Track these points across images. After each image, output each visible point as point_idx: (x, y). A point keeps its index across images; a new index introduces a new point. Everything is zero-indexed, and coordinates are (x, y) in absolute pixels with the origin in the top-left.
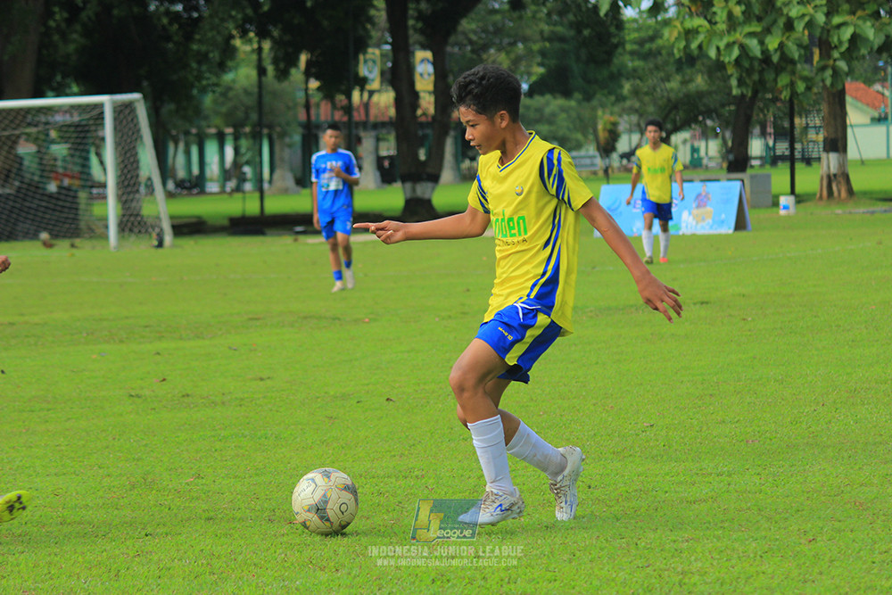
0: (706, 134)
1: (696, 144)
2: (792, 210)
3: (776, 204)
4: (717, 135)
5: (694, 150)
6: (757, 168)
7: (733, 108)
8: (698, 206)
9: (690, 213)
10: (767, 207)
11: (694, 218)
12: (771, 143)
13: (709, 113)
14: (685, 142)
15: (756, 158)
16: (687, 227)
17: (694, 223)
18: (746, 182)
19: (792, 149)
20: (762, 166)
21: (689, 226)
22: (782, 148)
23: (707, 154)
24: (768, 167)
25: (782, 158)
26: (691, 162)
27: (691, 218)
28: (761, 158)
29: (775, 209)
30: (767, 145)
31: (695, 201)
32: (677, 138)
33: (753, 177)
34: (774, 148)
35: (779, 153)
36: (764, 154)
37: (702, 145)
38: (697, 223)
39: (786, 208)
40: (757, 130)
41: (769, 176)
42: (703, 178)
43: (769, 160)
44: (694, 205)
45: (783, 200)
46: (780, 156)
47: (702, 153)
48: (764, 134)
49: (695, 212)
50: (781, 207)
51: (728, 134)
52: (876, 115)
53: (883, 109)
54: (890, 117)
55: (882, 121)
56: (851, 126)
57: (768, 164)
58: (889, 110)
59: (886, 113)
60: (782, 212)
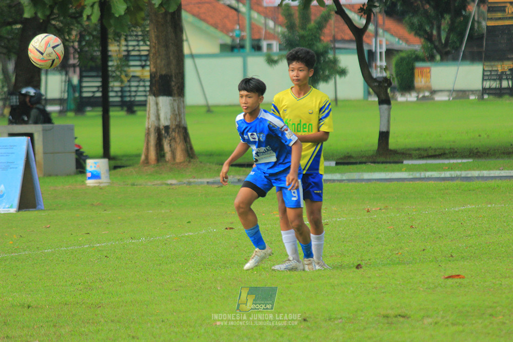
2: (105, 179)
10: (68, 175)
12: (75, 80)
15: (52, 101)
18: (36, 137)
19: (105, 88)
22: (92, 87)
24: (71, 114)
25: (92, 101)
28: (61, 101)
29: (79, 178)
30: (70, 82)
33: (46, 130)
35: (87, 93)
36: (65, 96)
39: (95, 176)
41: (71, 129)
43: (73, 106)
45: (91, 165)
46: (88, 98)
48: (64, 68)
50: (89, 175)
51: (11, 66)
52: (228, 40)
53: (237, 32)
54: (248, 44)
55: (236, 50)
56: (192, 56)
57: (71, 110)
58: (246, 34)
59: (242, 39)
60: (90, 183)
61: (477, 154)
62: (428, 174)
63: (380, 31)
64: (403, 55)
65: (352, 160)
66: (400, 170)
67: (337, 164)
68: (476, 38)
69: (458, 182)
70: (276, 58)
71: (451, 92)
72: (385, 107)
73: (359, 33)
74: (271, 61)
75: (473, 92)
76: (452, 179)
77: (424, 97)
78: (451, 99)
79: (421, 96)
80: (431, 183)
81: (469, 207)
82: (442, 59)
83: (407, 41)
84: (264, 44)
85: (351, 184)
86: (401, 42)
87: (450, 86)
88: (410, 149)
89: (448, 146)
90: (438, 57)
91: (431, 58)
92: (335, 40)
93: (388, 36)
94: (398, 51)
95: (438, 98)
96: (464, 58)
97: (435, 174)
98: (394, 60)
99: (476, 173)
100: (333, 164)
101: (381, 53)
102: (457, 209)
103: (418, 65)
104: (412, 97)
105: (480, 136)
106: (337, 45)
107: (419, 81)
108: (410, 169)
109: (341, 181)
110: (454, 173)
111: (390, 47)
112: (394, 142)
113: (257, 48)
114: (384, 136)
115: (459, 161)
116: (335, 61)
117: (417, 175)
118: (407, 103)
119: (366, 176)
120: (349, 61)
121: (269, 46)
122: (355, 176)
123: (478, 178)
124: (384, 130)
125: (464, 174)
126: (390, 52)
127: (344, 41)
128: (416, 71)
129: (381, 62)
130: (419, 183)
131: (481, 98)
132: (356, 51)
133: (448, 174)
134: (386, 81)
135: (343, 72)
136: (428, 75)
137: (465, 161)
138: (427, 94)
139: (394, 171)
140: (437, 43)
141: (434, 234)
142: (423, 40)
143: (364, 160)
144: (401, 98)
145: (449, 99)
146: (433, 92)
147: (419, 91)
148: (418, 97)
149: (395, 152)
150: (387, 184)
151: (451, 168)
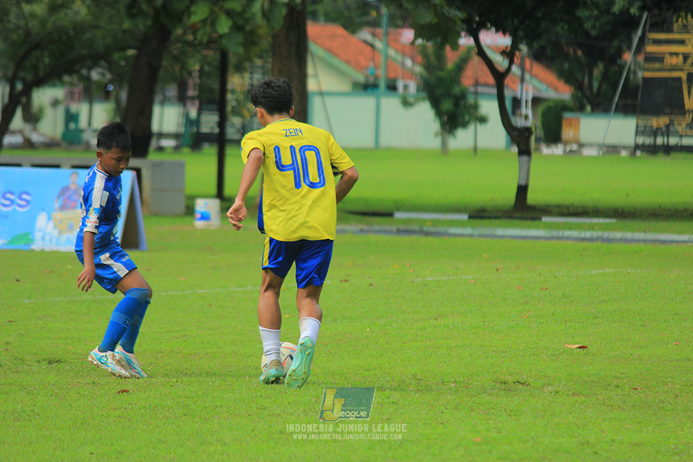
0: (91, 93)
1: (74, 108)
2: (215, 221)
3: (190, 211)
4: (106, 96)
5: (71, 117)
6: (169, 151)
7: (131, 52)
8: (63, 208)
9: (50, 218)
10: (176, 215)
11: (55, 227)
12: (193, 113)
13: (96, 59)
14: (55, 103)
15: (168, 136)
16: (43, 239)
17: (56, 233)
18: (144, 173)
19: (222, 124)
20: (177, 149)
21: (47, 237)
22: (209, 122)
23: (89, 124)
24: (186, 150)
25: (208, 138)
26: (64, 136)
27: (51, 224)
28: (176, 136)
29: (188, 219)
30: (187, 116)
31: (58, 197)
32: (43, 97)
33: (155, 165)
34: (197, 123)
35: (205, 129)
36: (182, 130)
37: (82, 109)
38: (60, 232)
39: (204, 217)
40: (172, 91)
41: (181, 166)
42: (76, 163)
43: (190, 141)
44: (57, 205)
45: (201, 205)
46: (205, 134)
47: (83, 123)
48: (182, 99)
49: (58, 215)
50: (198, 216)
51: (124, 95)
52: (361, 78)
53: (371, 70)
54: (382, 84)
55: (369, 91)
56: (321, 94)
57: (187, 146)
58: (381, 73)
59: (376, 78)
60: (199, 224)
61: (622, 214)
62: (567, 233)
63: (527, 77)
64: (551, 104)
65: (486, 214)
66: (537, 227)
67: (470, 217)
68: (630, 91)
69: (599, 244)
70: (411, 100)
71: (601, 146)
72: (525, 158)
73: (500, 77)
74: (406, 103)
75: (625, 148)
76: (591, 240)
77: (571, 151)
78: (601, 153)
79: (568, 149)
80: (569, 243)
81: (607, 270)
82: (593, 110)
83: (556, 89)
84: (400, 85)
85: (483, 240)
86: (550, 89)
87: (600, 140)
88: (548, 206)
89: (591, 204)
90: (589, 108)
91: (581, 109)
92: (477, 84)
93: (535, 82)
94: (545, 100)
95: (587, 152)
96: (617, 110)
97: (574, 233)
98: (541, 109)
99: (618, 235)
100: (465, 217)
101: (526, 101)
102: (593, 272)
103: (567, 115)
104: (558, 150)
105: (627, 195)
106: (480, 89)
107: (567, 133)
108: (549, 226)
109: (471, 236)
110: (595, 234)
111: (538, 94)
112: (533, 197)
113: (392, 87)
114: (522, 190)
115: (601, 221)
116: (476, 107)
117: (555, 233)
118: (553, 156)
119: (499, 232)
120: (490, 108)
121: (406, 87)
122: (487, 231)
123: (620, 240)
124: (523, 183)
125: (606, 235)
126: (536, 101)
127: (486, 85)
128: (564, 123)
129: (527, 110)
130: (555, 243)
131: (633, 154)
132: (496, 97)
133: (588, 234)
134: (528, 131)
135: (483, 120)
136: (577, 126)
137: (608, 221)
138: (575, 147)
139: (529, 227)
140: (588, 93)
141: (566, 297)
142: (573, 89)
143: (499, 214)
144: (546, 150)
145: (598, 156)
146: (581, 146)
147: (566, 143)
148: (565, 151)
149: (533, 208)
150: (521, 242)
151: (592, 227)
